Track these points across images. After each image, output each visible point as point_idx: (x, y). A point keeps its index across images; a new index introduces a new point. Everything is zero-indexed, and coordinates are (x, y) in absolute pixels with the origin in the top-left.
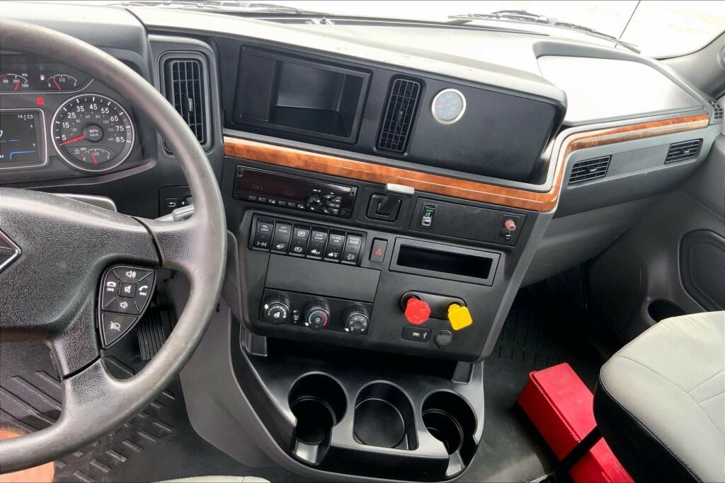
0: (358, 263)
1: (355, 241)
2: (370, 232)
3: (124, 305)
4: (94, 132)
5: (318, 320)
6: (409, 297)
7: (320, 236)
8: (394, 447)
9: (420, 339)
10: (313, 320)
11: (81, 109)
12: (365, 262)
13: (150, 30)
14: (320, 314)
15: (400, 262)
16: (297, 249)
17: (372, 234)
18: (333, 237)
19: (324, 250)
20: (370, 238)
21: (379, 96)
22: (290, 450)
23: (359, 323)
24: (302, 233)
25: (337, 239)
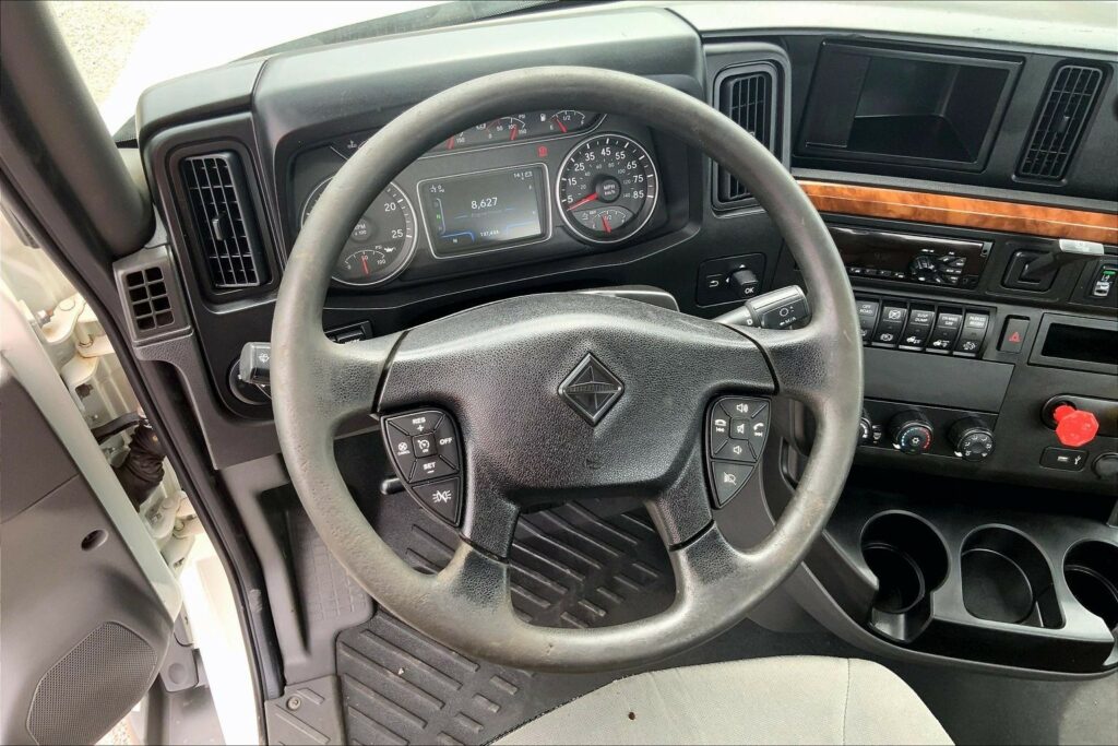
0: (979, 354)
1: (977, 322)
2: (1001, 306)
3: (737, 450)
4: (609, 189)
5: (916, 441)
6: (1058, 404)
7: (922, 317)
8: (1018, 622)
9: (1070, 465)
10: (908, 441)
11: (590, 156)
12: (991, 353)
13: (708, 37)
14: (917, 432)
15: (1047, 351)
16: (884, 337)
17: (1005, 310)
18: (944, 317)
19: (927, 337)
20: (1002, 316)
21: (1030, 95)
22: (865, 621)
23: (980, 444)
24: (895, 314)
25: (950, 320)
